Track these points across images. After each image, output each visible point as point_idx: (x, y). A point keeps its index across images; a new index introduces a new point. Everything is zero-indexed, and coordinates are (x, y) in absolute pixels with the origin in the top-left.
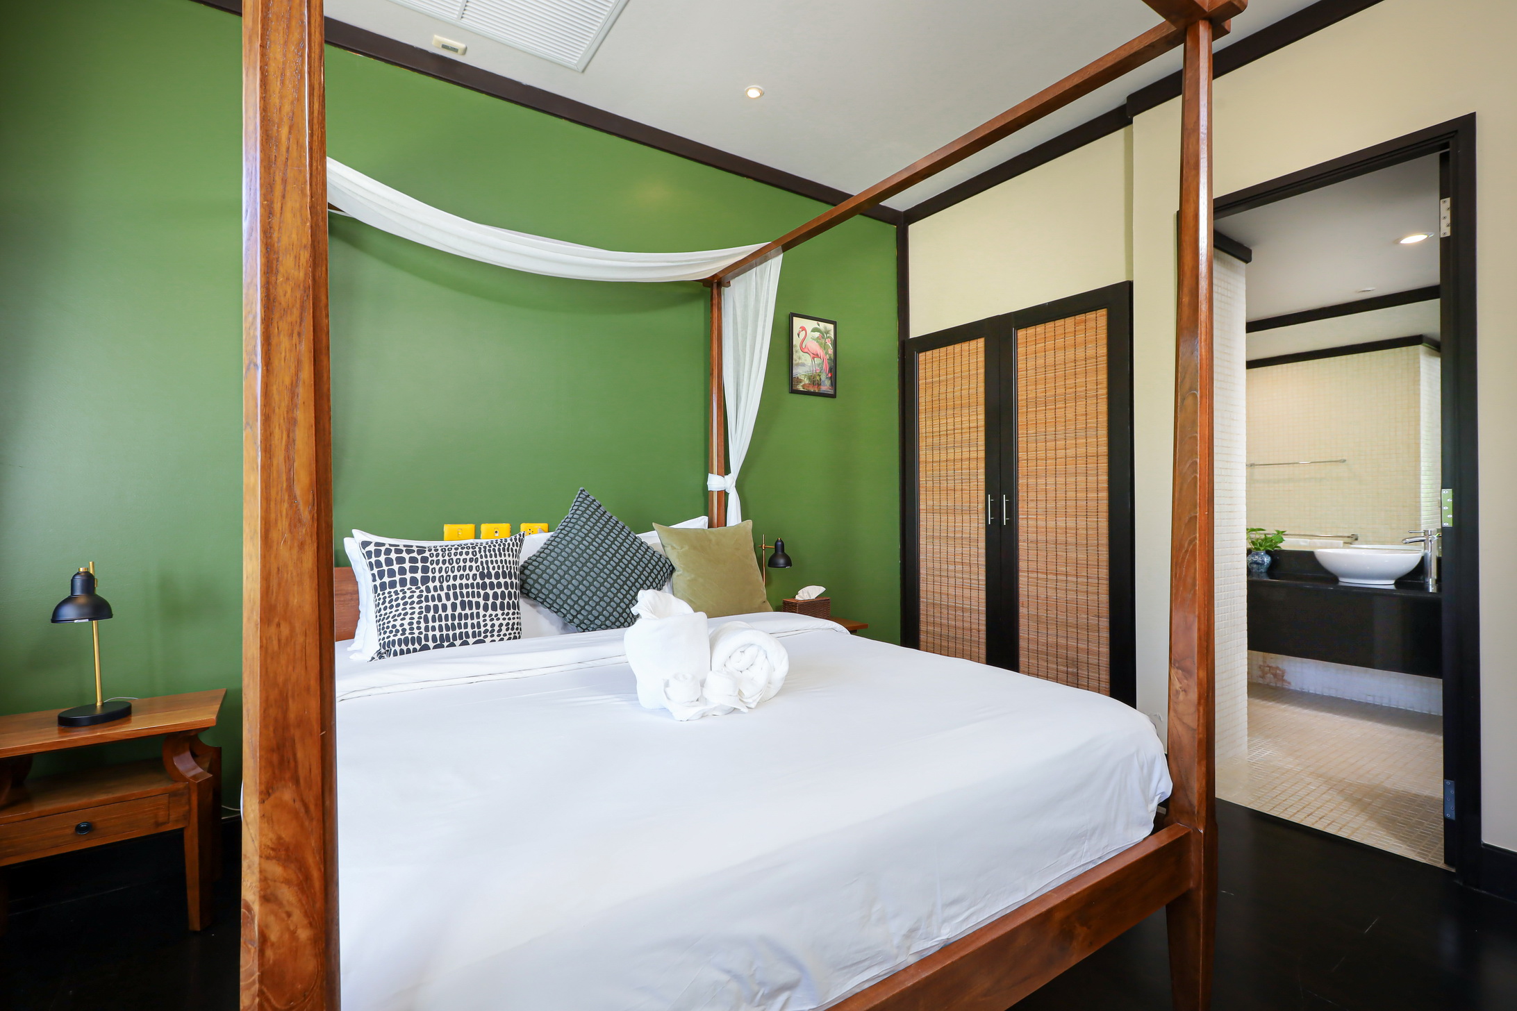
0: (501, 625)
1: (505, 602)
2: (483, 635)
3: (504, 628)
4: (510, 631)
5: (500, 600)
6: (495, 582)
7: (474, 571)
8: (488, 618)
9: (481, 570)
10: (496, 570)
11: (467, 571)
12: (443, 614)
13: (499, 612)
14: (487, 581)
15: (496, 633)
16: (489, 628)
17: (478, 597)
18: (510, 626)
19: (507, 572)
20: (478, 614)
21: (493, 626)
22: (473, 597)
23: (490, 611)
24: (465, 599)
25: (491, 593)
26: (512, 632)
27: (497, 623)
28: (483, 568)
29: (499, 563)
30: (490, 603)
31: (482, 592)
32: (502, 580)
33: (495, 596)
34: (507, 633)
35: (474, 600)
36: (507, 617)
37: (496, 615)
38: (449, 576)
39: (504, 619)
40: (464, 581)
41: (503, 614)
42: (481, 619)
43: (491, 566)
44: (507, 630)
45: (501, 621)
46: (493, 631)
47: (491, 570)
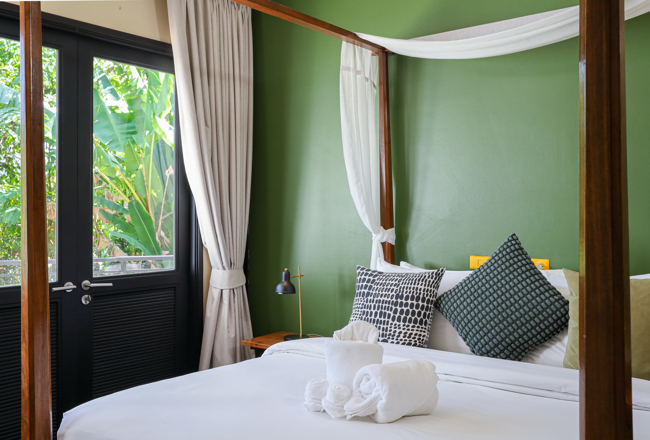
0: (400, 333)
1: (408, 317)
2: (388, 337)
3: (402, 335)
4: (406, 338)
5: (404, 315)
6: (404, 302)
7: (393, 293)
8: (393, 326)
9: (398, 293)
10: (408, 294)
11: (390, 292)
12: (370, 318)
13: (402, 323)
14: (399, 300)
15: (395, 337)
16: (392, 333)
17: (390, 311)
18: (407, 335)
19: (416, 296)
20: (388, 322)
21: (395, 332)
22: (388, 310)
23: (396, 322)
24: (383, 311)
25: (399, 309)
26: (408, 339)
27: (398, 331)
28: (400, 292)
29: (411, 290)
30: (397, 316)
31: (394, 308)
32: (409, 302)
33: (402, 312)
34: (404, 339)
35: (388, 312)
36: (407, 328)
37: (399, 325)
38: (379, 294)
39: (404, 329)
40: (386, 299)
41: (404, 325)
42: (389, 326)
43: (405, 290)
44: (404, 337)
45: (401, 330)
46: (394, 335)
47: (404, 293)
